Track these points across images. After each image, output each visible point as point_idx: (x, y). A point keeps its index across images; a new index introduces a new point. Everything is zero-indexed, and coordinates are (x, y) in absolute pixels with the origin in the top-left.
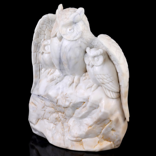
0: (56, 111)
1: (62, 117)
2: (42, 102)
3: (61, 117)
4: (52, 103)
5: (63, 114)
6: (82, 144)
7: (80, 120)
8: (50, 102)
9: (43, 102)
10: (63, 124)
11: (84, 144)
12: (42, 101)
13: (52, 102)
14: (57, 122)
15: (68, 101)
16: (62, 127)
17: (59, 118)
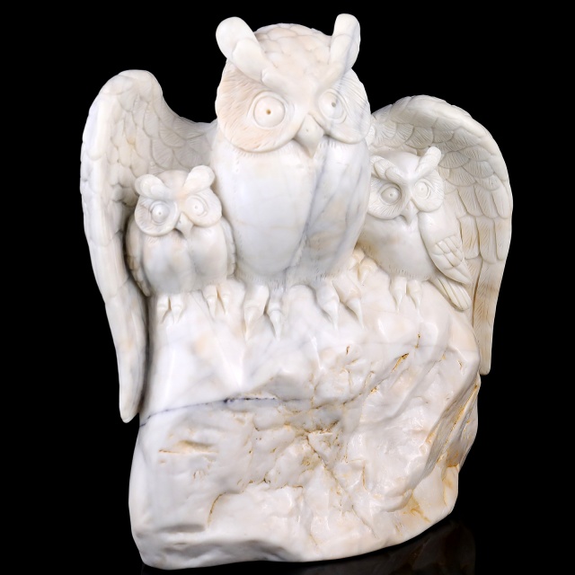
0: (301, 431)
1: (324, 444)
2: (241, 421)
3: (320, 447)
4: (288, 408)
5: (327, 434)
6: (416, 509)
7: (387, 428)
8: (281, 408)
9: (248, 417)
10: (330, 469)
11: (422, 507)
12: (240, 416)
13: (291, 404)
14: (308, 473)
15: (360, 371)
16: (333, 480)
17: (315, 452)
